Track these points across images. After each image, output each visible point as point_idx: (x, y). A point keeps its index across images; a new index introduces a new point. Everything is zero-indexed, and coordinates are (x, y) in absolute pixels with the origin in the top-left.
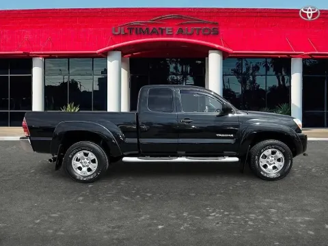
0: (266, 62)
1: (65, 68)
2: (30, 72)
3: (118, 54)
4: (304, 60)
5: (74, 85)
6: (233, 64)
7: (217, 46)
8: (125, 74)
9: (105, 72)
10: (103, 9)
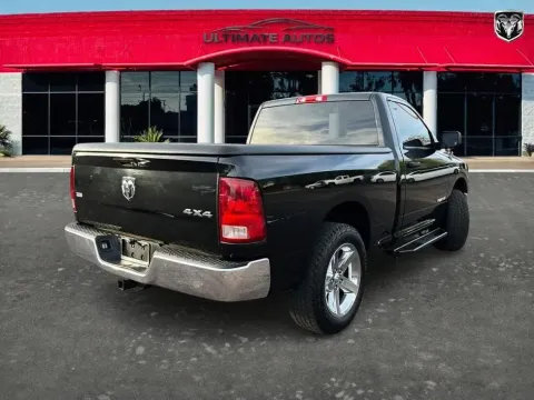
0: (392, 76)
1: (145, 84)
2: (103, 88)
3: (211, 67)
4: (439, 74)
5: (156, 104)
6: (352, 78)
7: (332, 56)
8: (219, 91)
9: (195, 87)
10: (192, 11)
